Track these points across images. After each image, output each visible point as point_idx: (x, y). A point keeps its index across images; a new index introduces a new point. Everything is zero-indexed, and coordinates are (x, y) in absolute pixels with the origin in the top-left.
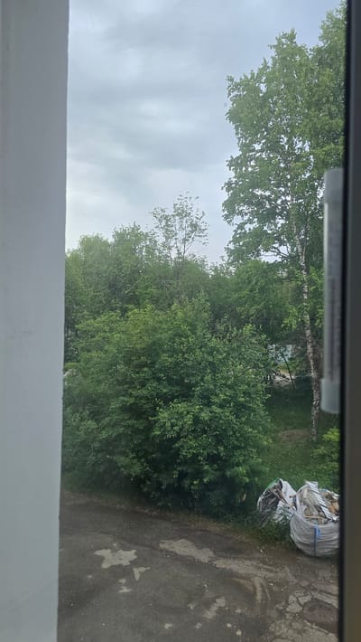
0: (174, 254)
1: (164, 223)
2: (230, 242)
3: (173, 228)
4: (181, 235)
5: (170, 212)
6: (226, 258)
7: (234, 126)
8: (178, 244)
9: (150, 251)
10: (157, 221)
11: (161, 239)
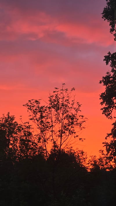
0: (49, 147)
1: (38, 115)
2: (109, 135)
3: (49, 120)
4: (57, 127)
5: (45, 103)
6: (105, 152)
7: (109, 23)
8: (54, 137)
9: (25, 143)
10: (32, 114)
11: (35, 131)
